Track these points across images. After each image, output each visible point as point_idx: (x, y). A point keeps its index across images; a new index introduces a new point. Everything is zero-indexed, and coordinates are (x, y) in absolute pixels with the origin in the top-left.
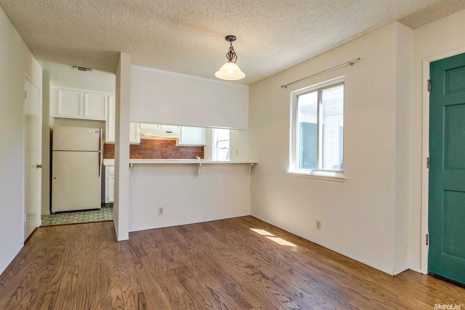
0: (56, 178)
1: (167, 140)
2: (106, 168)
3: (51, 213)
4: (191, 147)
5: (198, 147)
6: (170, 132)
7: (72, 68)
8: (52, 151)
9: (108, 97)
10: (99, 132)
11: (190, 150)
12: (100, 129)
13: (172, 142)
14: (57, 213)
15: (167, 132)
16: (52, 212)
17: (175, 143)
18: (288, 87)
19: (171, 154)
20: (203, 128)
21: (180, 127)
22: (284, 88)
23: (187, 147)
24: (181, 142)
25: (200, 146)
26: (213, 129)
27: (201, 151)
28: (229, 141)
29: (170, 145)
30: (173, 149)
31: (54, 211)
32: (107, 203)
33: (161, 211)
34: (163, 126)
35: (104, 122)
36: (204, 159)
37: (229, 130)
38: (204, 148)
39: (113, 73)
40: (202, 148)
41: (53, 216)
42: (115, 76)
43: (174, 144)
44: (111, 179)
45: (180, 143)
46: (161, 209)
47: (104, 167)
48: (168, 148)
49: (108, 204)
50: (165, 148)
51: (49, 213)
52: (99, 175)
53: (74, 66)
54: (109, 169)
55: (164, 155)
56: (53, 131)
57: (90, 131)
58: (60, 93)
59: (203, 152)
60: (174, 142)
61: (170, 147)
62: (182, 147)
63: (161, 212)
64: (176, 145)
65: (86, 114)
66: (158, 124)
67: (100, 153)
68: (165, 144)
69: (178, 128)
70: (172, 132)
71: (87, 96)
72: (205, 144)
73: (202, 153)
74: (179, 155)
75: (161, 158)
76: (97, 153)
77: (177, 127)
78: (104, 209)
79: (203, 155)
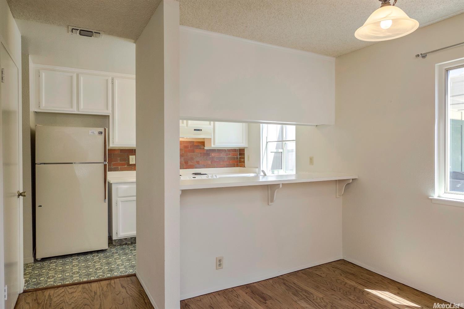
0: (41, 206)
1: (194, 142)
2: (114, 188)
3: (36, 260)
4: (225, 150)
5: (236, 149)
6: (199, 130)
7: (70, 33)
8: (35, 164)
9: (113, 80)
10: (103, 133)
11: (222, 155)
12: (105, 129)
13: (200, 144)
14: (44, 260)
15: (195, 130)
16: (37, 258)
17: (204, 145)
18: (428, 56)
19: (199, 161)
20: (244, 124)
21: (212, 123)
22: (420, 58)
23: (219, 151)
24: (214, 144)
25: (238, 148)
26: (261, 125)
27: (239, 156)
28: (295, 141)
29: (197, 149)
30: (201, 153)
31: (39, 257)
32: (115, 240)
33: (219, 263)
34: (190, 122)
35: (107, 117)
36: (244, 167)
37: (294, 127)
38: (244, 151)
39: (133, 41)
40: (241, 152)
41: (38, 265)
42: (135, 44)
43: (202, 147)
44: (120, 202)
45: (212, 146)
46: (220, 261)
47: (110, 185)
48: (194, 152)
49: (117, 241)
50: (191, 153)
51: (32, 260)
52: (105, 199)
53: (75, 28)
54: (117, 189)
55: (190, 163)
56: (36, 134)
57: (90, 132)
58: (43, 75)
59: (244, 158)
60: (202, 143)
61: (198, 151)
62: (213, 151)
63: (220, 265)
64: (205, 148)
65: (82, 106)
66: (210, 120)
67: (105, 165)
68: (190, 148)
69: (210, 124)
70: (201, 130)
71: (82, 79)
72: (246, 146)
73: (240, 158)
74: (209, 162)
75: (185, 167)
76: (102, 165)
77: (208, 122)
78: (114, 250)
79: (244, 162)
